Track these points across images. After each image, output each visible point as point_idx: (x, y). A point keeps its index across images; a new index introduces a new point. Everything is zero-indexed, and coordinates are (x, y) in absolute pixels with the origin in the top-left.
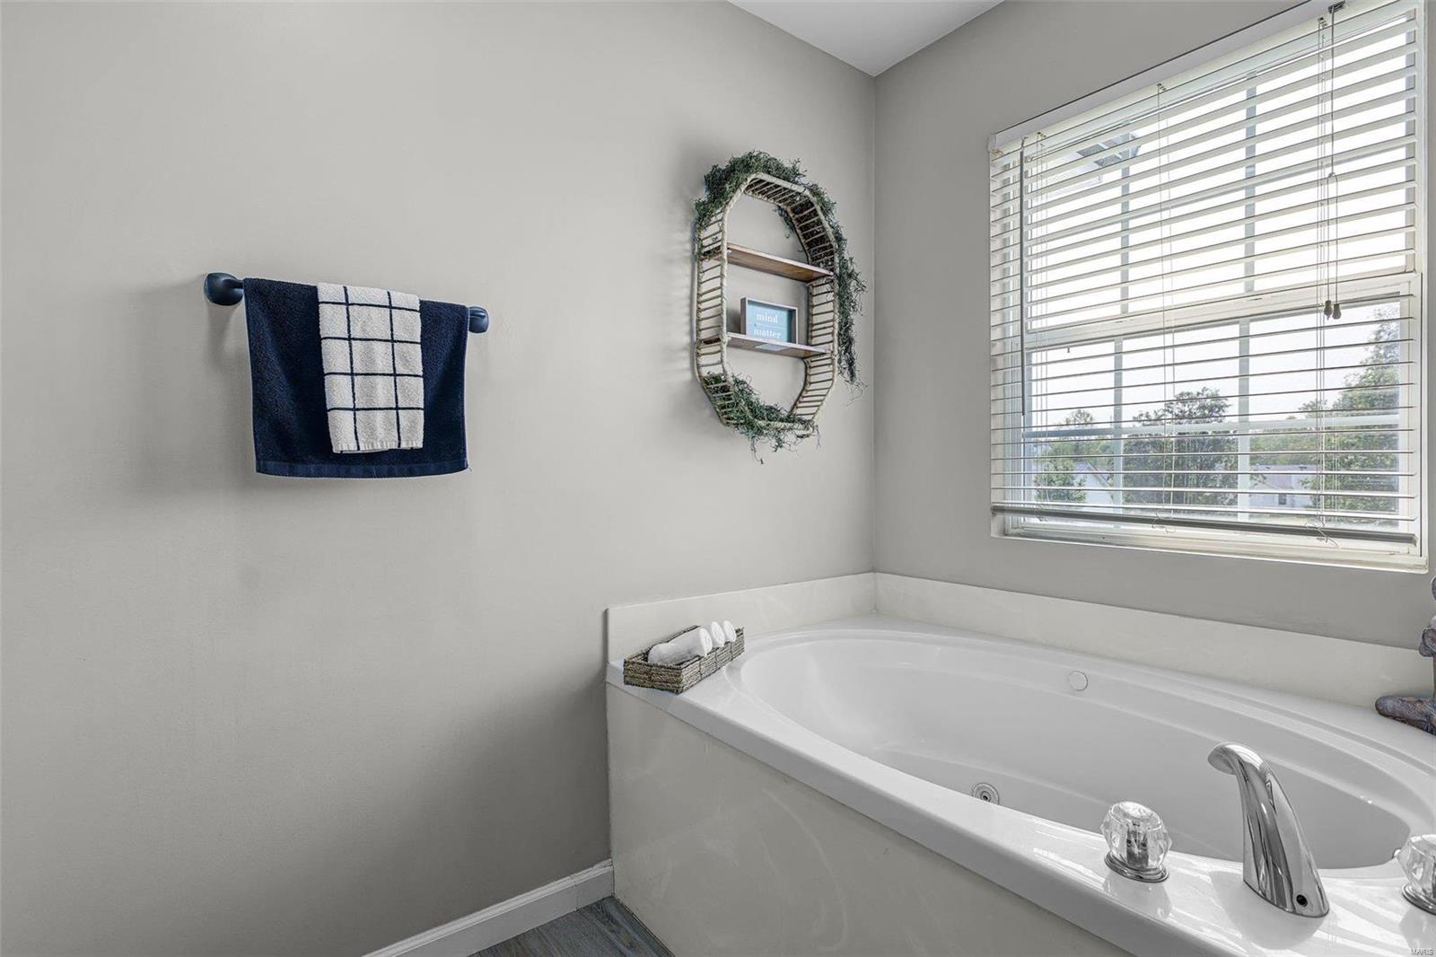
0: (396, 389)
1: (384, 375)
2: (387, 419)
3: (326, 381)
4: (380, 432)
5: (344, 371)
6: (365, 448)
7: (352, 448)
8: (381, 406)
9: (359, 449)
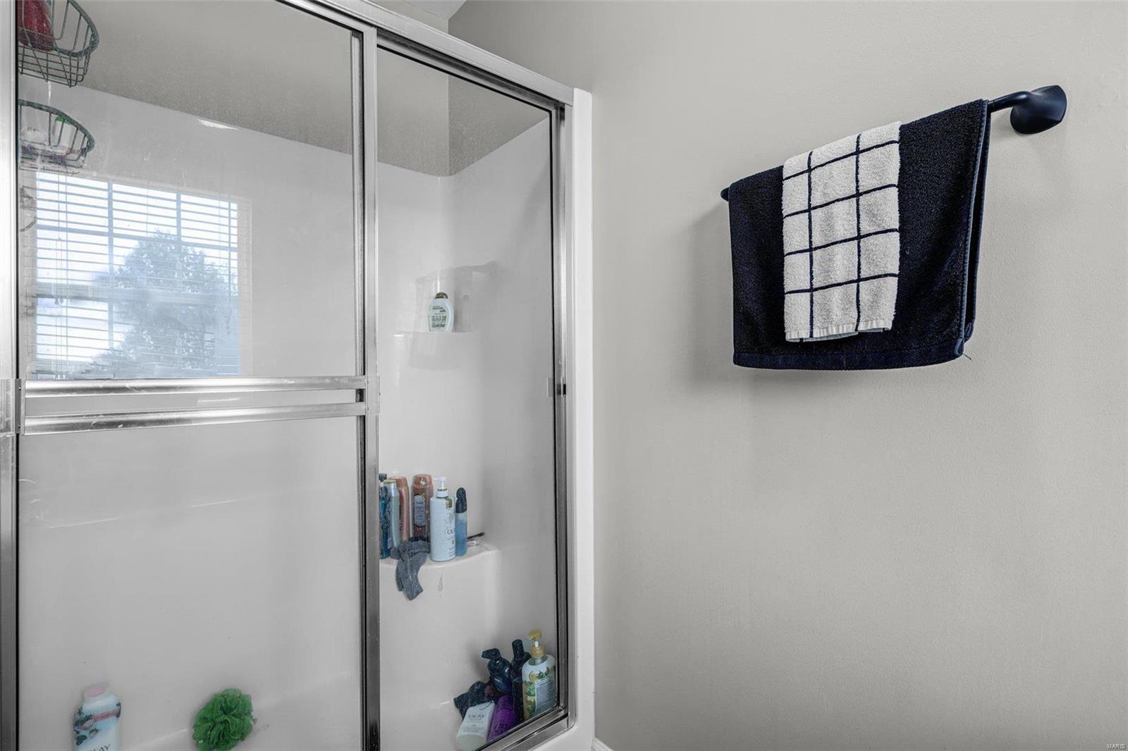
0: (859, 255)
1: (845, 241)
2: (846, 296)
3: (786, 261)
4: (837, 313)
5: (801, 249)
6: (818, 334)
7: (805, 335)
8: (840, 281)
9: (811, 336)
